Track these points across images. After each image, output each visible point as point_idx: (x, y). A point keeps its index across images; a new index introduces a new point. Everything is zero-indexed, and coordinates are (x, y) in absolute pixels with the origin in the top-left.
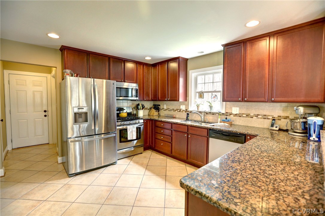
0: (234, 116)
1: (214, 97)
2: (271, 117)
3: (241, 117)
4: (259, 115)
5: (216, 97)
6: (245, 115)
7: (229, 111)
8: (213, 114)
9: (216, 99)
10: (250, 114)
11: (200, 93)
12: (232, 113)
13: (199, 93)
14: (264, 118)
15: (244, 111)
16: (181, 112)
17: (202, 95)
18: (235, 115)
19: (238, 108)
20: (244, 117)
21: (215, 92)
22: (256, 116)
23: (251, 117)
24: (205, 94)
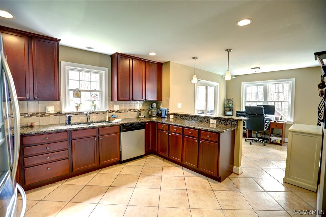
0: (116, 113)
1: (94, 96)
2: (137, 110)
3: (120, 112)
4: (131, 110)
5: (97, 96)
6: (123, 111)
7: (112, 109)
8: (97, 113)
9: (97, 98)
10: (126, 110)
11: (76, 91)
12: (114, 110)
13: (74, 91)
14: (134, 112)
15: (123, 108)
16: (46, 116)
17: (79, 93)
18: (117, 111)
19: (118, 106)
20: (123, 112)
21: (94, 91)
22: (130, 111)
23: (127, 112)
24: (82, 93)
